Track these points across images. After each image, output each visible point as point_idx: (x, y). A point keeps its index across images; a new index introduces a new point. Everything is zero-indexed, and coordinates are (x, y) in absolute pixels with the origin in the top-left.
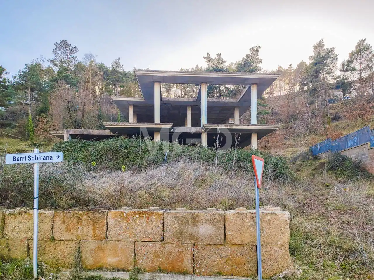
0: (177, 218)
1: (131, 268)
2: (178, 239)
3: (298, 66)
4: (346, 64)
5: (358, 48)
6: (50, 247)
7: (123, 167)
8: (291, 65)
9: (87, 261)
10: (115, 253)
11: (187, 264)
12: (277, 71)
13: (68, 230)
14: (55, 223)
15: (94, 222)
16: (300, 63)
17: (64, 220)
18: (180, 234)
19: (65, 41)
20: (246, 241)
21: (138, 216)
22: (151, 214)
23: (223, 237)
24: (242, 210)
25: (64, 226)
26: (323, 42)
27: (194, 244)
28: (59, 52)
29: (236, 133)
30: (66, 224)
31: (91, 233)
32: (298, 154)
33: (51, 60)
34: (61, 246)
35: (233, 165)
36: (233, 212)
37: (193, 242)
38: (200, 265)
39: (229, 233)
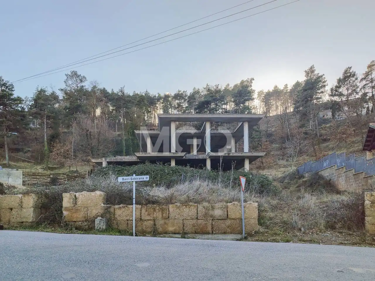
0: (204, 207)
1: (181, 232)
2: (204, 217)
3: (294, 86)
4: (334, 89)
5: (345, 75)
6: (139, 224)
7: (154, 185)
8: (287, 85)
9: (159, 230)
10: (173, 226)
11: (209, 229)
12: (273, 90)
13: (149, 215)
14: (142, 211)
15: (162, 210)
16: (295, 83)
17: (146, 210)
18: (206, 215)
19: (75, 72)
20: (238, 217)
21: (184, 207)
22: (191, 206)
23: (226, 216)
24: (236, 203)
25: (147, 213)
26: (314, 68)
27: (212, 220)
28: (70, 82)
29: (232, 161)
30: (148, 212)
31: (161, 216)
32: (287, 173)
33: (62, 90)
34: (145, 223)
35: (231, 182)
36: (231, 204)
37: (212, 218)
38: (215, 229)
39: (229, 213)
